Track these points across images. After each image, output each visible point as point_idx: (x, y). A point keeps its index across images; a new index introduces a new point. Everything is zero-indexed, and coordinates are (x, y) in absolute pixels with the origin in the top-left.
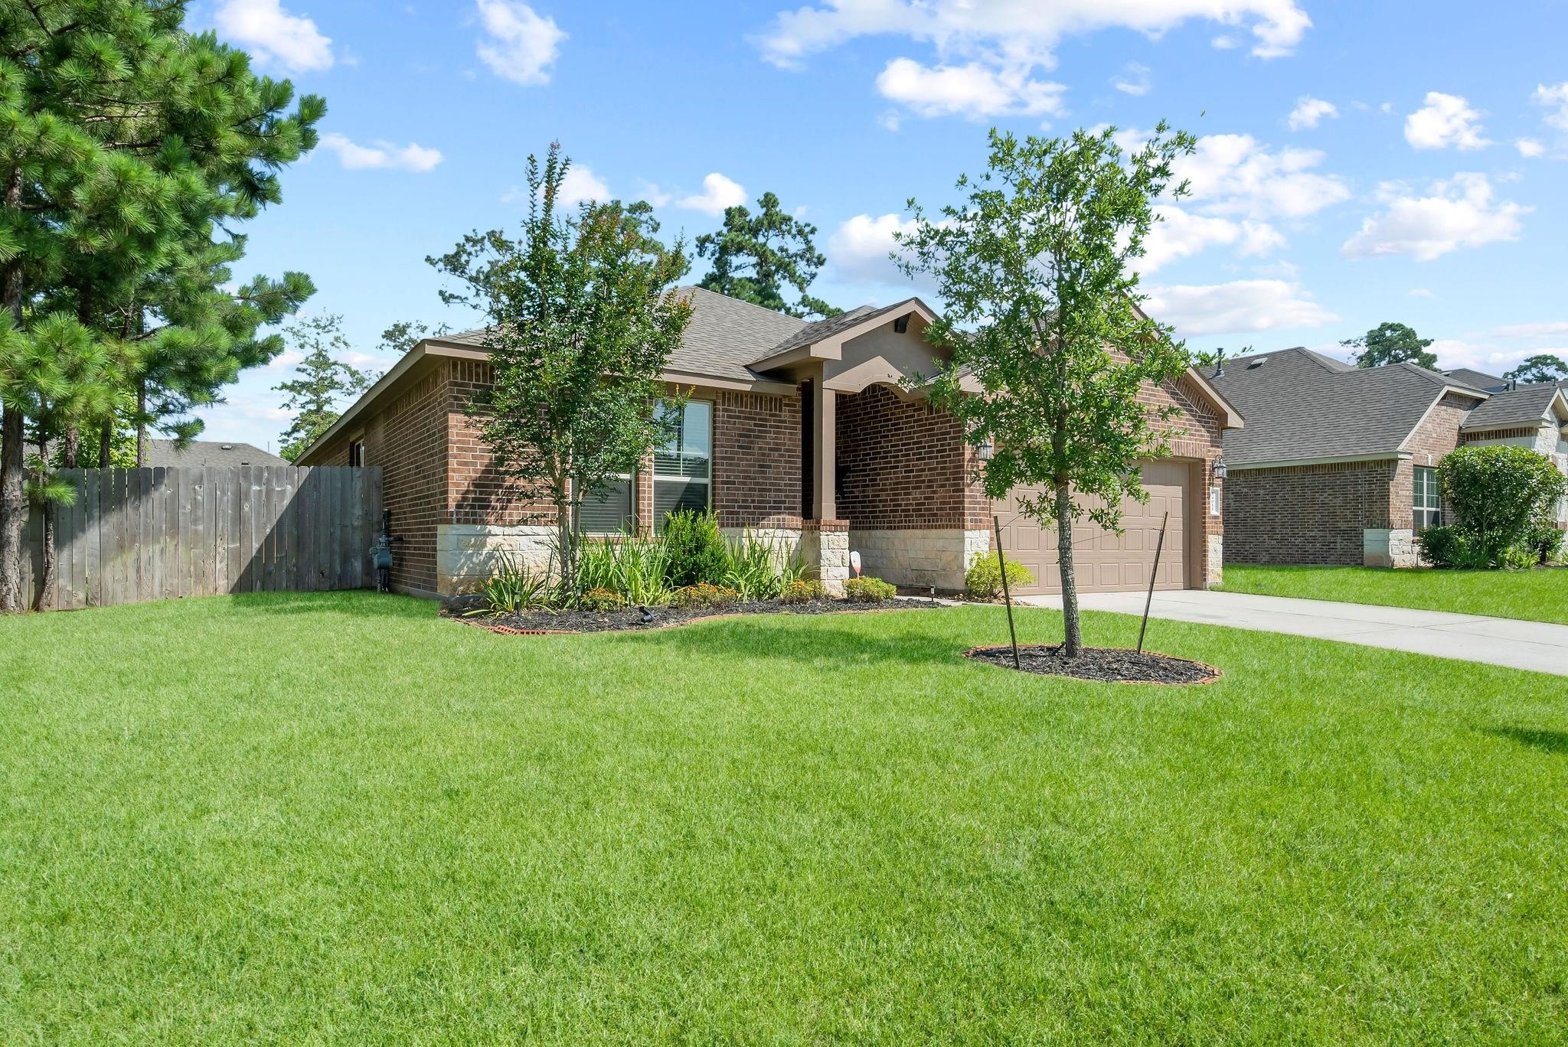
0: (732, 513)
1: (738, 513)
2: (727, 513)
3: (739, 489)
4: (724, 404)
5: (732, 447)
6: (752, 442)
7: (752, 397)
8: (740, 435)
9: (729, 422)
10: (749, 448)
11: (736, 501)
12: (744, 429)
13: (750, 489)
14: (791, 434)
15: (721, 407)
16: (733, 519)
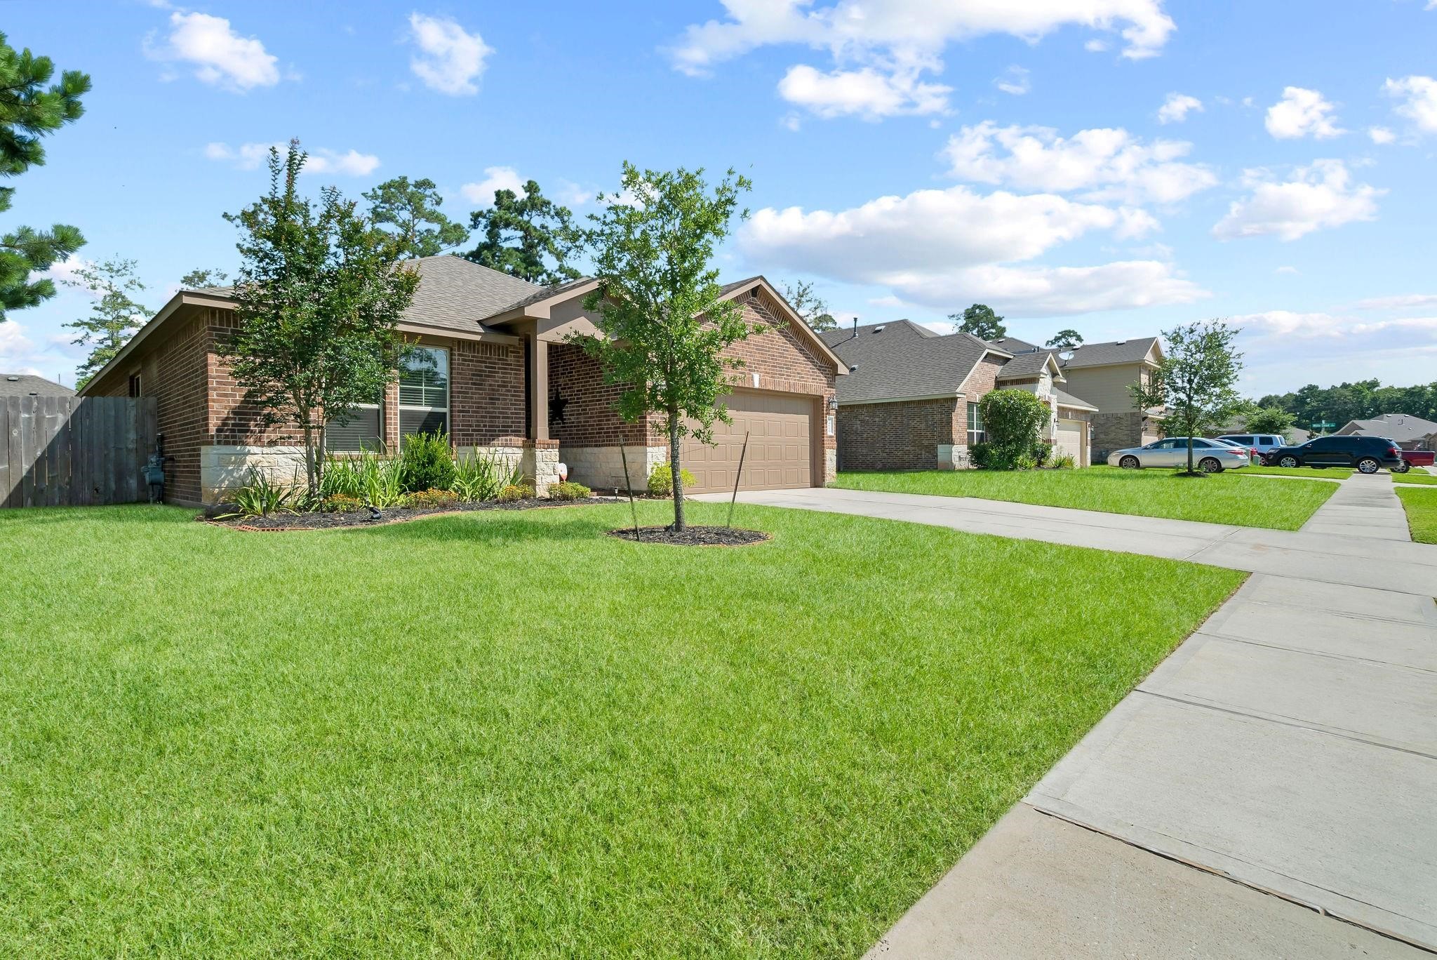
0: (467, 435)
1: (472, 435)
2: (463, 435)
3: (472, 416)
4: (459, 350)
5: (467, 383)
6: (483, 380)
7: (483, 345)
8: (473, 375)
9: (463, 365)
10: (481, 385)
11: (471, 426)
12: (476, 370)
13: (482, 417)
14: (516, 374)
15: (456, 353)
16: (468, 440)
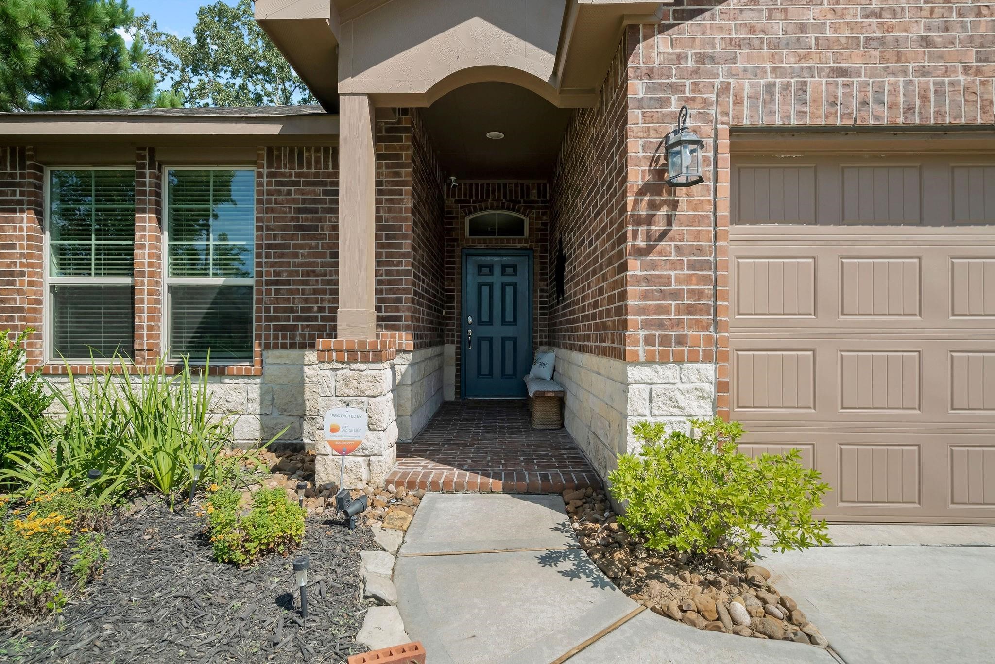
0: (284, 328)
1: (294, 328)
2: (276, 328)
3: (297, 292)
4: (270, 166)
6: (320, 220)
8: (299, 210)
9: (279, 193)
10: (316, 228)
11: (292, 310)
12: (304, 201)
13: (315, 291)
14: (391, 201)
15: (265, 171)
16: (284, 337)
